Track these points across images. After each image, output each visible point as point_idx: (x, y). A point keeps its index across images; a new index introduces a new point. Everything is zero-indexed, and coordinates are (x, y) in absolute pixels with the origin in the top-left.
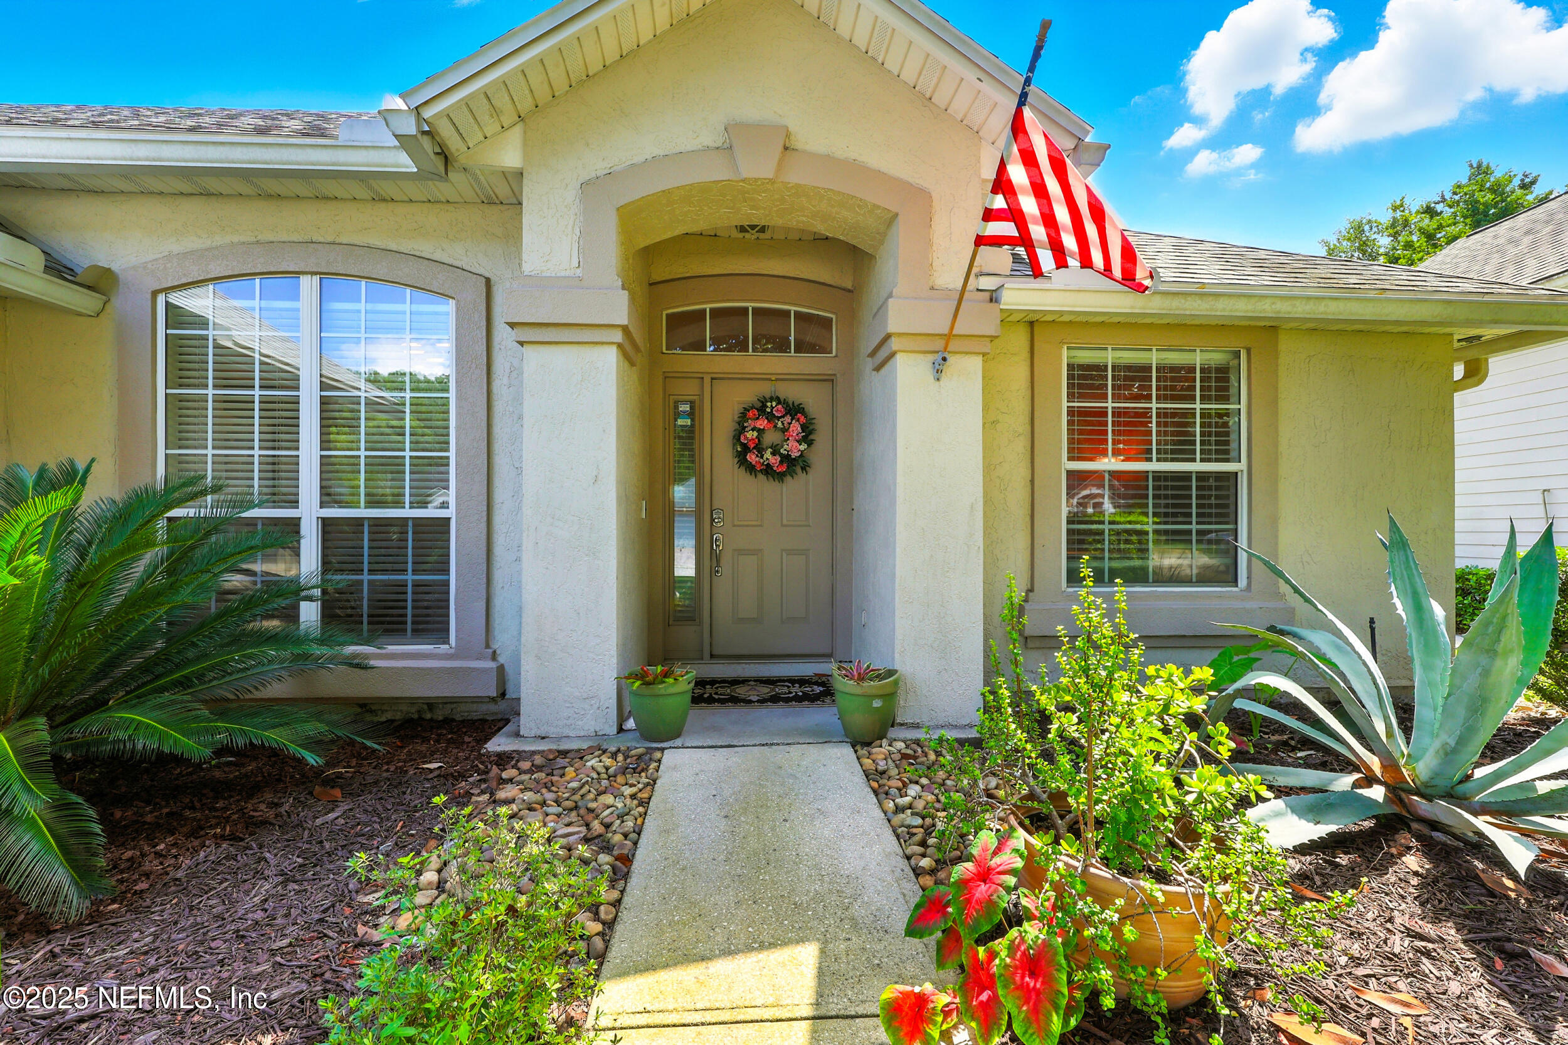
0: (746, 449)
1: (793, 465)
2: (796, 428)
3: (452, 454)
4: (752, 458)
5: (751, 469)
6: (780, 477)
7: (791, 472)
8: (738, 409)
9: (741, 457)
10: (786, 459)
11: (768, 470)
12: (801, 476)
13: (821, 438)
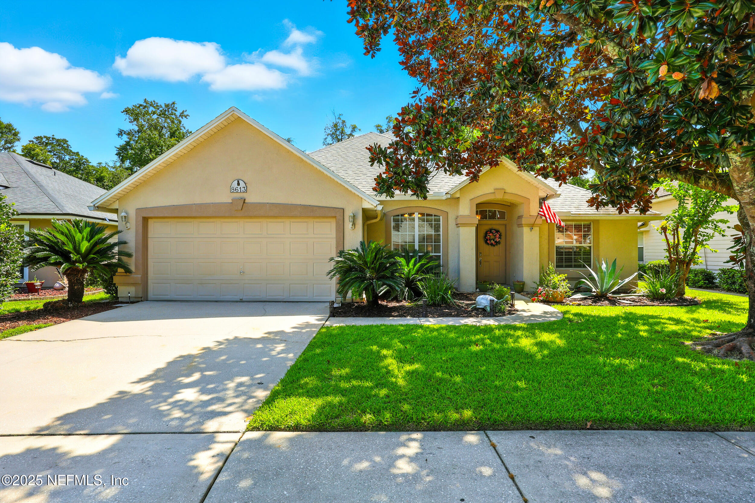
0: (487, 240)
1: (497, 243)
2: (498, 235)
3: (441, 244)
4: (488, 242)
5: (488, 244)
6: (494, 246)
7: (497, 245)
8: (485, 231)
9: (486, 242)
10: (496, 242)
11: (492, 244)
12: (499, 245)
13: (503, 237)
